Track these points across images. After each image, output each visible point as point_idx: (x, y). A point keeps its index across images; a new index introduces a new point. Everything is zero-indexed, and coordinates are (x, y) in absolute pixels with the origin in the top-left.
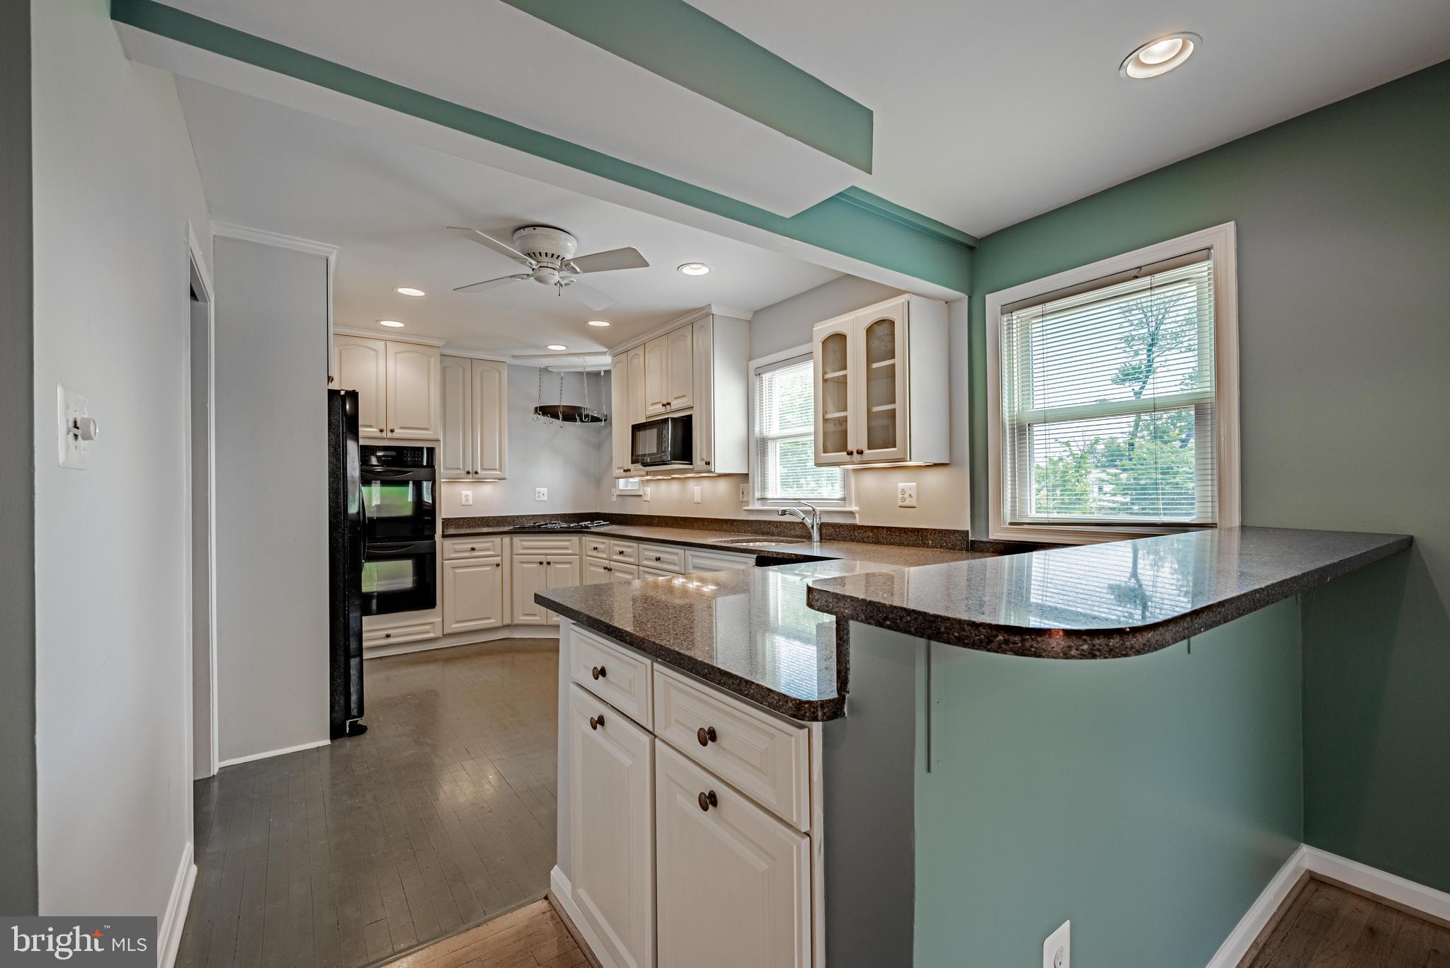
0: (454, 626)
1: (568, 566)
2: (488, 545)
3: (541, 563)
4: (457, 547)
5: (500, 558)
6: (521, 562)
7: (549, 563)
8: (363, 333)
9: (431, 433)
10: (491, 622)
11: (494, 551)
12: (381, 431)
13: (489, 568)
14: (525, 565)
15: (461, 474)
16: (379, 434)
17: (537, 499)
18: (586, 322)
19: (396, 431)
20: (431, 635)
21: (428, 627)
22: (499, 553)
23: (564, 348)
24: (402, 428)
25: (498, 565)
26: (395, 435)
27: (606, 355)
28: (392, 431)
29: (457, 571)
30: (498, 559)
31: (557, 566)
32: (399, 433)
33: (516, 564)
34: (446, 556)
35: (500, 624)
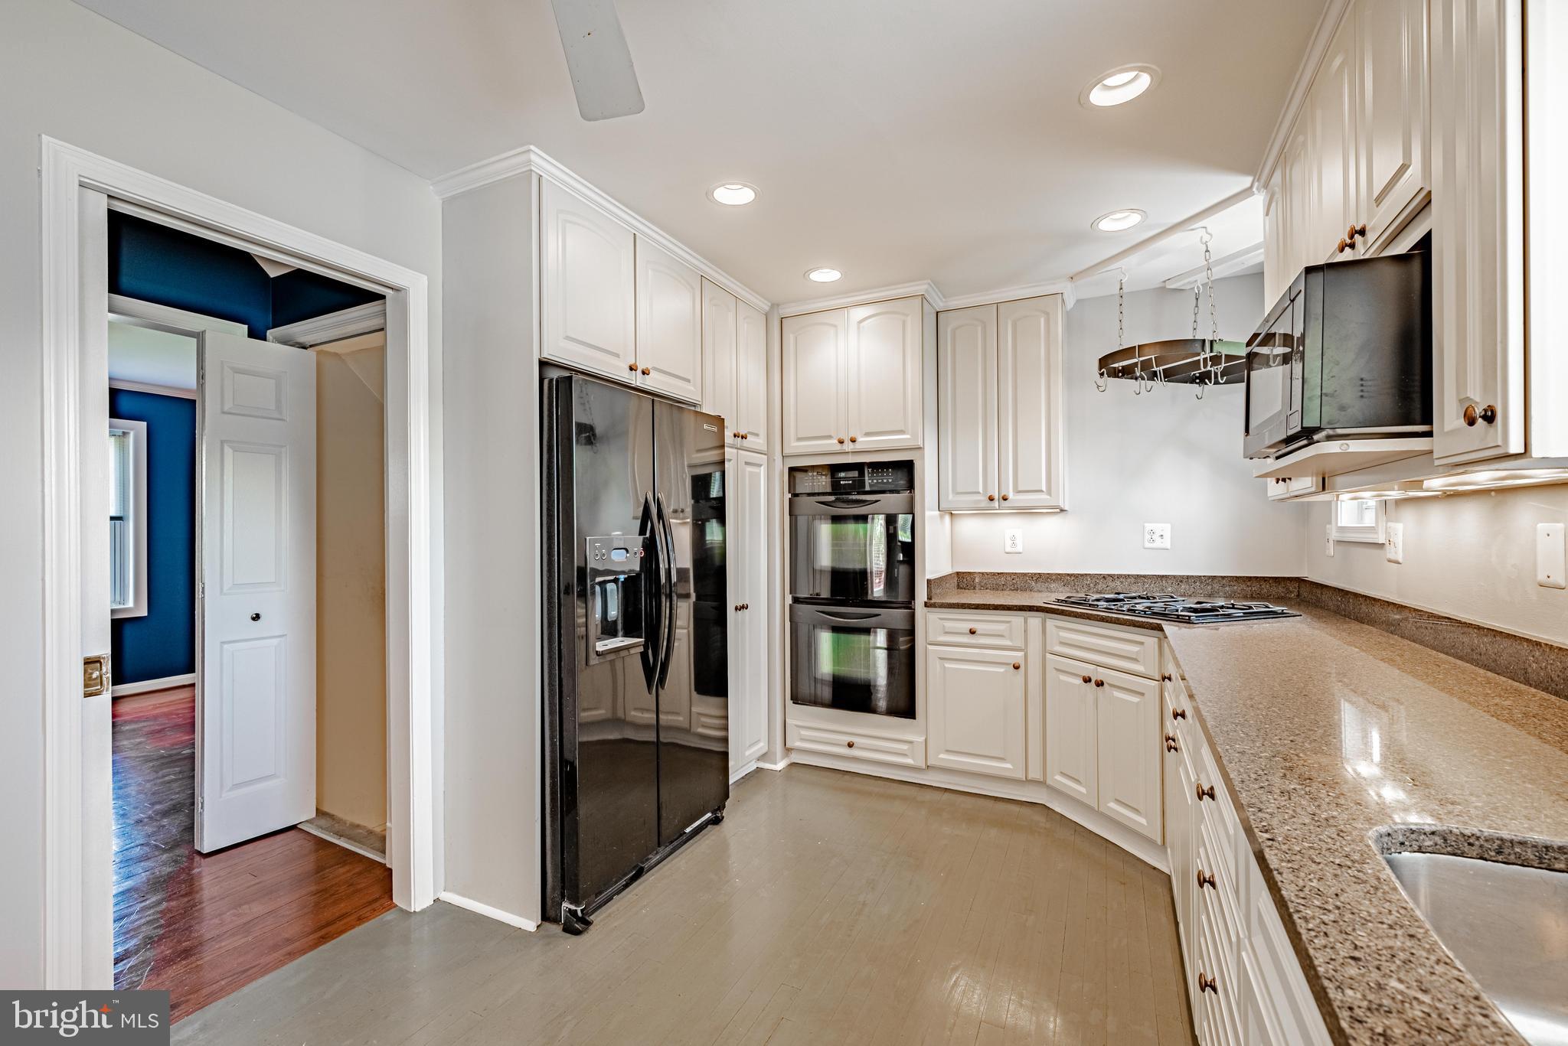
0: (942, 756)
1: (1135, 699)
2: (1002, 627)
3: (1087, 680)
4: (949, 625)
5: (1021, 654)
6: (1056, 669)
7: (1100, 684)
8: (826, 304)
9: (908, 436)
10: (1006, 767)
11: (1011, 640)
12: (841, 442)
13: (1002, 670)
14: (1063, 677)
15: (980, 501)
16: (838, 447)
17: (1148, 545)
18: (1082, 99)
19: (860, 439)
20: (909, 761)
21: (905, 747)
22: (1020, 643)
23: (1135, 218)
24: (868, 434)
25: (1016, 667)
26: (858, 446)
27: (1253, 194)
28: (853, 441)
29: (947, 665)
30: (1017, 656)
31: (1117, 694)
32: (864, 442)
33: (1051, 674)
34: (931, 638)
35: (1020, 775)
